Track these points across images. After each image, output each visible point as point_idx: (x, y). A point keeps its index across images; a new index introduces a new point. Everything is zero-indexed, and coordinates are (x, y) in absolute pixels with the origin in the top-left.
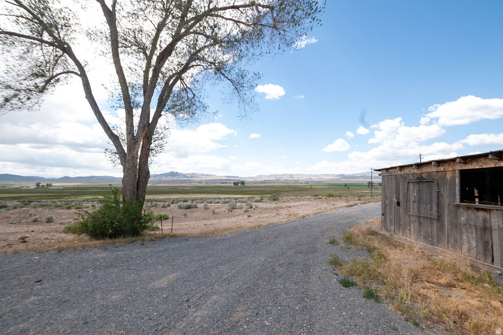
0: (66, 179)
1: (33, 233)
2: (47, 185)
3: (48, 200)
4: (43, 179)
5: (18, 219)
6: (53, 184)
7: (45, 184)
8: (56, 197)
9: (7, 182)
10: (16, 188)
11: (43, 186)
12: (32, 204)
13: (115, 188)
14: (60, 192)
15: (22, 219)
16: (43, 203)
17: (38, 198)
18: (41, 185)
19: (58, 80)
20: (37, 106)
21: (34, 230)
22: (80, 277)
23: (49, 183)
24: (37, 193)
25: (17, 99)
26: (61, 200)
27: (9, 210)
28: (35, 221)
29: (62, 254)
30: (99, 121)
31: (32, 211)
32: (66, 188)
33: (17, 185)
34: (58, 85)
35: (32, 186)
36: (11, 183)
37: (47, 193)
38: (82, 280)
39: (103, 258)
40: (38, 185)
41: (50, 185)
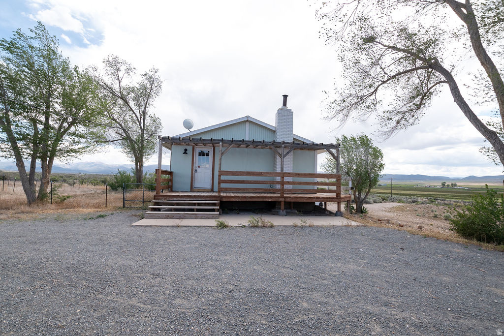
0: (472, 178)
1: (431, 226)
2: (452, 184)
3: (451, 200)
4: (448, 179)
5: (423, 212)
6: (458, 184)
7: (450, 184)
8: (460, 197)
9: (420, 182)
10: (426, 187)
11: (448, 186)
12: (437, 202)
13: (492, 190)
14: (466, 193)
15: (425, 213)
16: (446, 202)
17: (443, 197)
18: (446, 184)
19: (431, 93)
20: (417, 121)
21: (433, 224)
22: (428, 257)
23: (454, 183)
24: (443, 192)
25: (404, 119)
26: (465, 201)
27: (417, 204)
28: (435, 217)
29: (426, 239)
30: (470, 120)
31: (434, 208)
32: (472, 188)
33: (426, 184)
34: (433, 97)
35: (438, 185)
36: (422, 182)
37: (452, 192)
38: (429, 259)
39: (458, 253)
40: (443, 184)
41: (455, 185)
